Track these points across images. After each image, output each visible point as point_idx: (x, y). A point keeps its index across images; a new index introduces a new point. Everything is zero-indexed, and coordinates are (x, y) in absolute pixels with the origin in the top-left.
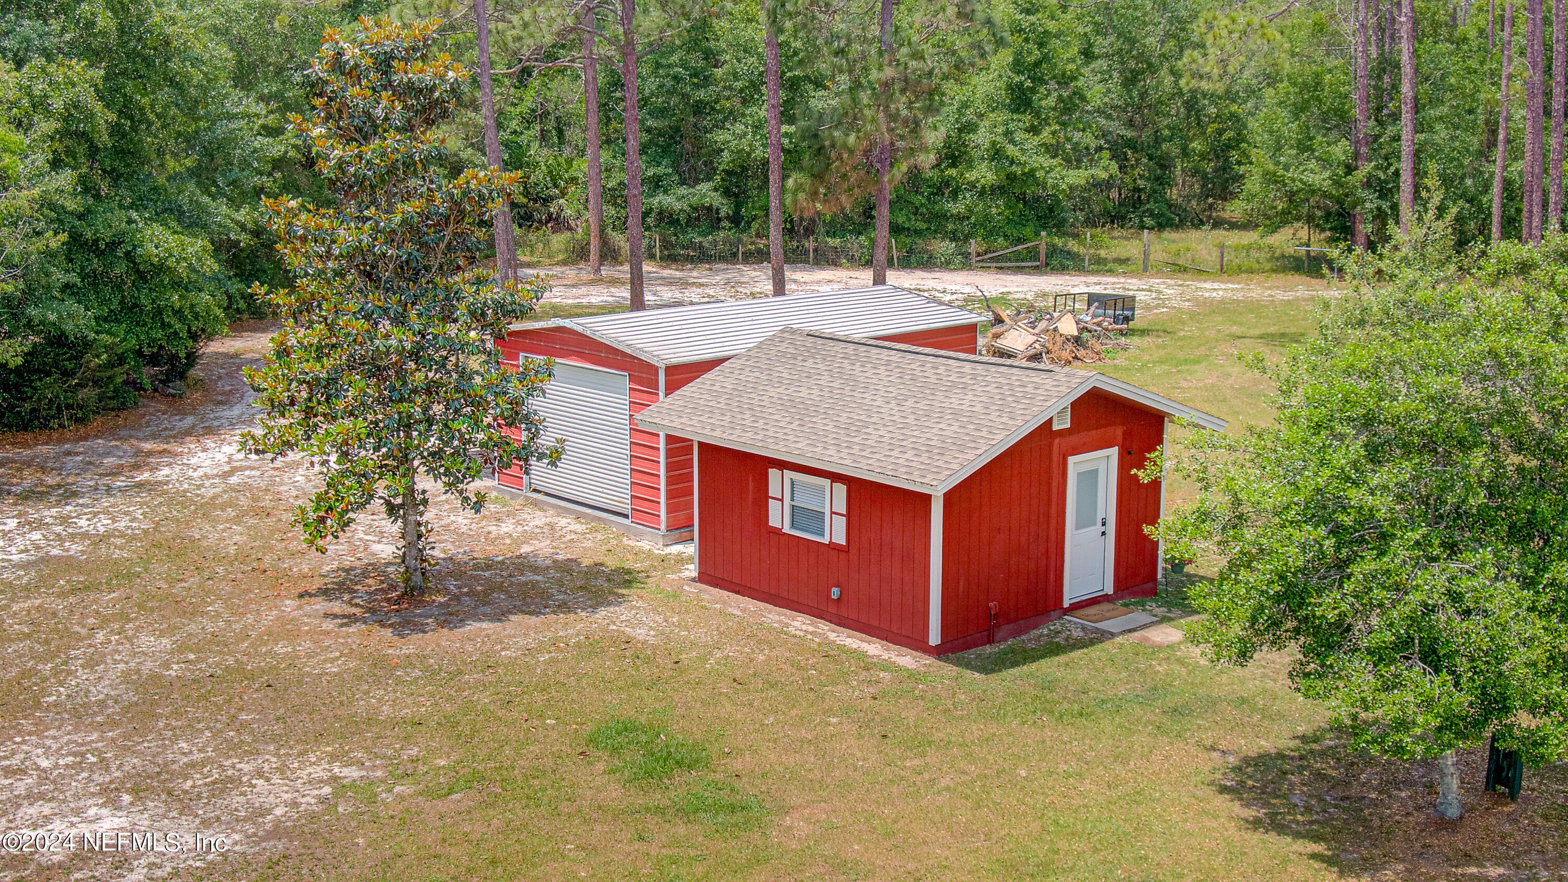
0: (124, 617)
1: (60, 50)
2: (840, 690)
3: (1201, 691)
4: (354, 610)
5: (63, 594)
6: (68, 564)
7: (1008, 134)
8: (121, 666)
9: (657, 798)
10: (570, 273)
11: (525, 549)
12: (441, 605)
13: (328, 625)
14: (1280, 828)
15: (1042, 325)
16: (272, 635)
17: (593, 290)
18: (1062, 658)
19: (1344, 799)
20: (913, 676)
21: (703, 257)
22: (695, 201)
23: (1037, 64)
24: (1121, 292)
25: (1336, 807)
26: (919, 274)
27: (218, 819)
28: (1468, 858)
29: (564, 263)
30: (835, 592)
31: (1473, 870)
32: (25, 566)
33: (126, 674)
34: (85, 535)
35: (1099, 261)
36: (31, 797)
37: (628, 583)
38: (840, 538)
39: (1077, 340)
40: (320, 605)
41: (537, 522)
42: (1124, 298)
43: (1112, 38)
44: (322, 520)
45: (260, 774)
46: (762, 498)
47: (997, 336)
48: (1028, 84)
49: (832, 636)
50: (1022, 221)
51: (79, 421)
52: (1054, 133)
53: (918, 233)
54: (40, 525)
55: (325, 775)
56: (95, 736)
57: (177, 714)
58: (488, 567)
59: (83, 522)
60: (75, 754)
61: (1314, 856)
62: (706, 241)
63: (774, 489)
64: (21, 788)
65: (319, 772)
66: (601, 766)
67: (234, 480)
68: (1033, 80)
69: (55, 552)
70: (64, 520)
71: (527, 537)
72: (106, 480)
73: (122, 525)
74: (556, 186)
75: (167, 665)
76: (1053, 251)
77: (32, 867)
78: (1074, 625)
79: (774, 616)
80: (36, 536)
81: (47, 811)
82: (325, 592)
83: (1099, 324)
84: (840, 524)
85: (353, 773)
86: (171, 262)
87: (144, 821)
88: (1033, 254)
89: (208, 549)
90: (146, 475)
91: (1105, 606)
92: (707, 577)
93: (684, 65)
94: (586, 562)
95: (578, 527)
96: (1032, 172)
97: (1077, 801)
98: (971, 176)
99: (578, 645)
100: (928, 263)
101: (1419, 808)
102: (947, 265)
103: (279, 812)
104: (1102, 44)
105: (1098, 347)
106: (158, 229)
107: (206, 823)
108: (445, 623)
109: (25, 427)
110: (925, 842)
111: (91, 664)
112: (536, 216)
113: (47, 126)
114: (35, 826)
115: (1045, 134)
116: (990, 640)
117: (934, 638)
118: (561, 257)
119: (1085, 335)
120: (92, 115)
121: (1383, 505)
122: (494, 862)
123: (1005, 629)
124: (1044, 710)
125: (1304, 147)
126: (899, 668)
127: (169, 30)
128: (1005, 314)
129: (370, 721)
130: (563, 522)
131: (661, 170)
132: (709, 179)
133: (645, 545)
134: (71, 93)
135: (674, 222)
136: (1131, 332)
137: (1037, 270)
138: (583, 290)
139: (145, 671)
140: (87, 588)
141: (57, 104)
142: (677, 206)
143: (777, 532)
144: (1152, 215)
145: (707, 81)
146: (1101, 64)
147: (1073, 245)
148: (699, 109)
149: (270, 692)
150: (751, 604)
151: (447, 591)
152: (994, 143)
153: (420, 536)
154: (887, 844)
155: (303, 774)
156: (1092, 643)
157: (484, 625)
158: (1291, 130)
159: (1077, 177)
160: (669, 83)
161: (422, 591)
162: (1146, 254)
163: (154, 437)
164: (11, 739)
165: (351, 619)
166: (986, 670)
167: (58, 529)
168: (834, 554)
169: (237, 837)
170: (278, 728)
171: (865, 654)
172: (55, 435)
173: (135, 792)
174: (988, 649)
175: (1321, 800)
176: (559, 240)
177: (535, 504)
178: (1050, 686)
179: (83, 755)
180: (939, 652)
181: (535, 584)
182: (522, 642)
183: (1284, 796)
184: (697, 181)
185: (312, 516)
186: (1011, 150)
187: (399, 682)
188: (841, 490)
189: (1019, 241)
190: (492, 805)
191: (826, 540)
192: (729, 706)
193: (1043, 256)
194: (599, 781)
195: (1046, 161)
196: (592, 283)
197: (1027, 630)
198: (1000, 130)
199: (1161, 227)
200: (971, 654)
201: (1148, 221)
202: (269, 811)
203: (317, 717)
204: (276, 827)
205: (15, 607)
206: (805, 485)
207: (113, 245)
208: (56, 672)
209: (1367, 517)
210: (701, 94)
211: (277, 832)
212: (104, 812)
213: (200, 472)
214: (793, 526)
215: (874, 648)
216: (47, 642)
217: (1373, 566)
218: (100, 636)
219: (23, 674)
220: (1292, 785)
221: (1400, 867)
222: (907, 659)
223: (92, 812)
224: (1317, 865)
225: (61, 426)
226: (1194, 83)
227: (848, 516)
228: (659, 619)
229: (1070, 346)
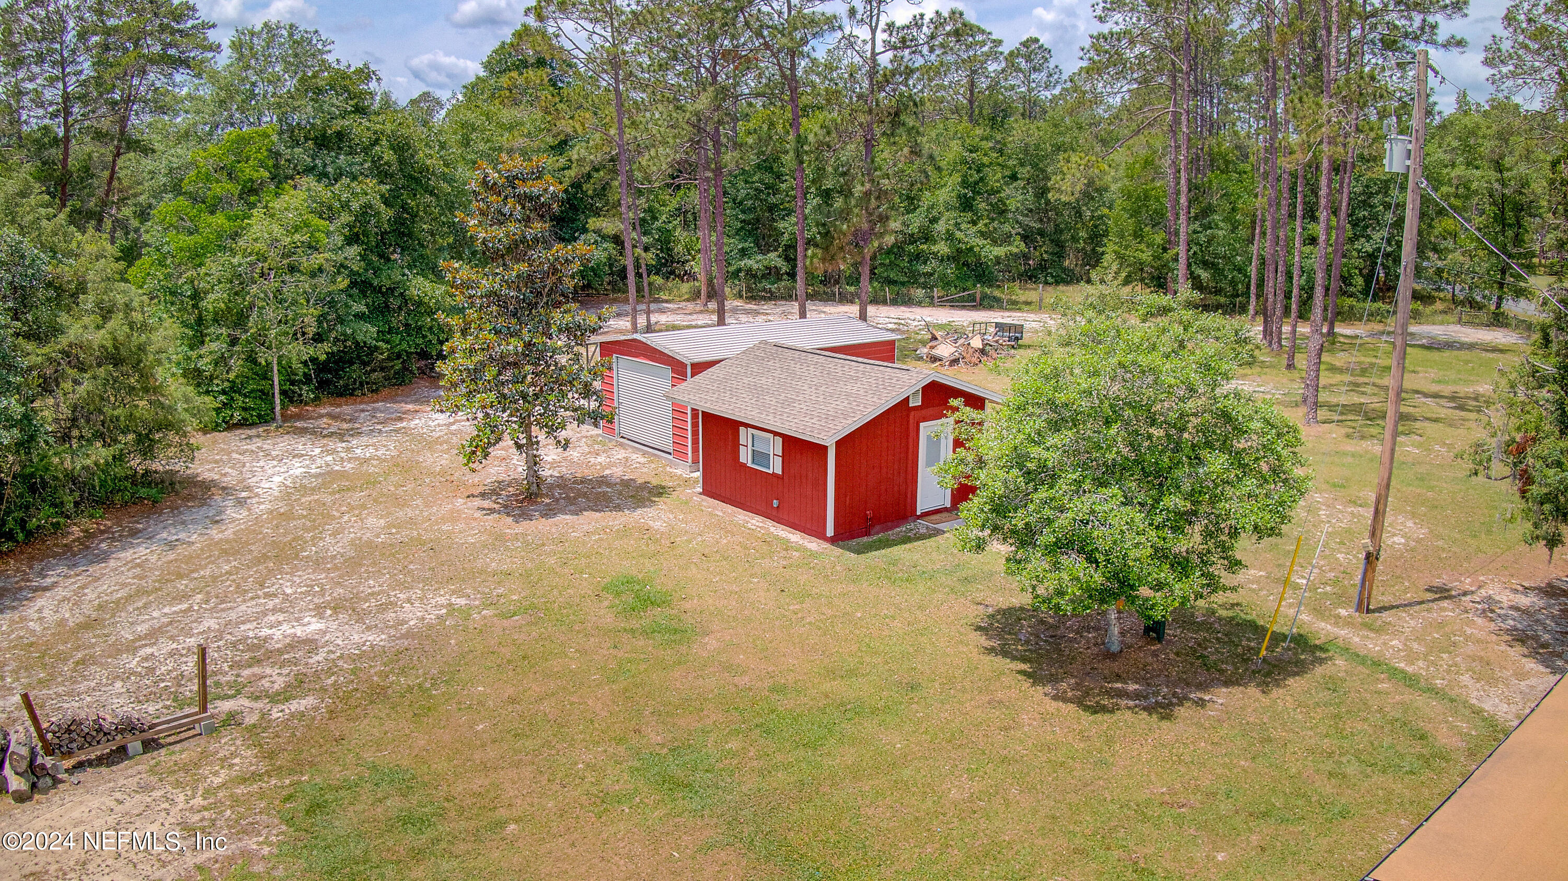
0: (363, 506)
1: (362, 174)
2: (766, 563)
3: (986, 568)
4: (496, 506)
5: (333, 493)
6: (343, 475)
7: (957, 225)
8: (352, 535)
9: (634, 624)
10: (690, 306)
11: (607, 472)
12: (547, 504)
13: (478, 514)
14: (1005, 653)
15: (961, 341)
16: (444, 520)
17: (701, 316)
18: (908, 546)
19: (1052, 637)
20: (813, 555)
21: (772, 297)
22: (766, 263)
23: (976, 183)
24: (1015, 322)
25: (1045, 641)
26: (903, 308)
27: (376, 626)
28: (1118, 678)
29: (688, 300)
30: (775, 503)
31: (1119, 685)
32: (317, 476)
33: (353, 540)
34: (357, 459)
35: (1015, 303)
36: (274, 610)
37: (660, 495)
38: (779, 471)
39: (983, 351)
40: (478, 502)
41: (620, 457)
42: (1015, 326)
43: (1029, 168)
44: (474, 453)
45: (409, 601)
46: (736, 445)
47: (932, 348)
48: (970, 194)
49: (772, 529)
50: (965, 278)
51: (373, 391)
52: (986, 225)
53: (903, 284)
54: (334, 452)
55: (445, 602)
56: (323, 576)
57: (374, 564)
58: (582, 482)
59: (358, 451)
60: (307, 586)
61: (1020, 672)
62: (774, 288)
63: (742, 440)
64: (270, 605)
65: (442, 600)
66: (606, 603)
67: (453, 427)
68: (973, 192)
69: (337, 468)
70: (348, 450)
71: (610, 465)
72: (379, 427)
73: (379, 453)
74: (690, 254)
75: (378, 536)
76: (984, 297)
77: (263, 651)
78: (922, 525)
79: (741, 516)
80: (329, 458)
81: (281, 618)
82: (483, 495)
83: (997, 342)
84: (779, 461)
85: (462, 601)
86: (426, 300)
87: (334, 626)
88: (972, 298)
89: (425, 467)
90: (404, 424)
91: (945, 515)
92: (706, 492)
93: (761, 181)
94: (640, 481)
95: (642, 460)
96: (971, 249)
97: (886, 633)
98: (934, 248)
99: (618, 531)
100: (908, 302)
101: (1096, 644)
102: (919, 304)
103: (412, 623)
104: (1024, 172)
105: (995, 356)
106: (420, 279)
107: (369, 628)
108: (545, 515)
109: (341, 395)
110: (784, 655)
111: (334, 534)
112: (677, 272)
113: (346, 218)
114: (271, 627)
115: (980, 225)
116: (867, 534)
117: (830, 532)
118: (686, 296)
119: (988, 348)
120: (379, 213)
121: (1052, 458)
122: (524, 658)
123: (878, 527)
124: (887, 577)
125: (1138, 235)
126: (806, 549)
127: (429, 162)
128: (938, 334)
129: (481, 572)
130: (634, 456)
131: (747, 245)
132: (776, 250)
133: (679, 472)
134: (363, 200)
135: (754, 276)
136: (1020, 347)
137: (974, 308)
138: (695, 316)
139: (365, 538)
140: (348, 489)
141: (355, 206)
142: (755, 266)
143: (744, 465)
144: (1053, 277)
145: (776, 192)
146: (1021, 183)
147: (997, 293)
148: (771, 208)
149: (431, 553)
150: (729, 508)
151: (553, 496)
152: (948, 231)
153: (535, 464)
154: (762, 656)
155: (433, 601)
156: (930, 536)
157: (567, 517)
158: (1130, 224)
159: (1000, 251)
160: (752, 192)
161: (537, 495)
162: (1041, 300)
163: (415, 402)
164: (275, 576)
165: (492, 511)
166: (859, 552)
167: (343, 455)
168: (775, 480)
169: (383, 637)
170: (428, 574)
171: (788, 541)
172: (359, 399)
173: (334, 609)
174: (865, 539)
175: (1038, 636)
176: (685, 287)
177: (621, 445)
178: (894, 563)
179: (312, 586)
180: (833, 540)
181: (605, 493)
182: (586, 527)
183: (1015, 634)
184: (769, 251)
185: (468, 450)
186: (959, 235)
187: (507, 549)
188: (779, 440)
189: (964, 290)
190: (536, 624)
191: (771, 472)
192: (694, 570)
193: (978, 299)
194: (602, 612)
195: (981, 242)
196: (701, 312)
197: (891, 529)
198: (952, 222)
199: (1057, 283)
200: (853, 542)
201: (1050, 279)
202: (407, 623)
203: (452, 568)
204: (408, 632)
205: (303, 500)
206: (760, 438)
207: (391, 290)
208: (313, 538)
209: (1043, 466)
210: (772, 200)
211: (408, 635)
212: (314, 620)
213: (436, 422)
214: (753, 462)
215: (795, 537)
216: (314, 521)
217: (1045, 495)
218: (346, 518)
219: (294, 540)
220: (1022, 626)
221: (1073, 681)
222: (813, 544)
223: (306, 620)
224: (1020, 677)
225: (364, 394)
226: (1057, 196)
227: (783, 457)
228: (671, 516)
229: (977, 355)
